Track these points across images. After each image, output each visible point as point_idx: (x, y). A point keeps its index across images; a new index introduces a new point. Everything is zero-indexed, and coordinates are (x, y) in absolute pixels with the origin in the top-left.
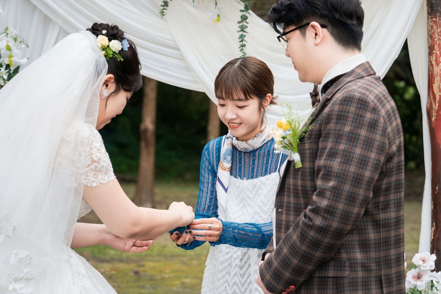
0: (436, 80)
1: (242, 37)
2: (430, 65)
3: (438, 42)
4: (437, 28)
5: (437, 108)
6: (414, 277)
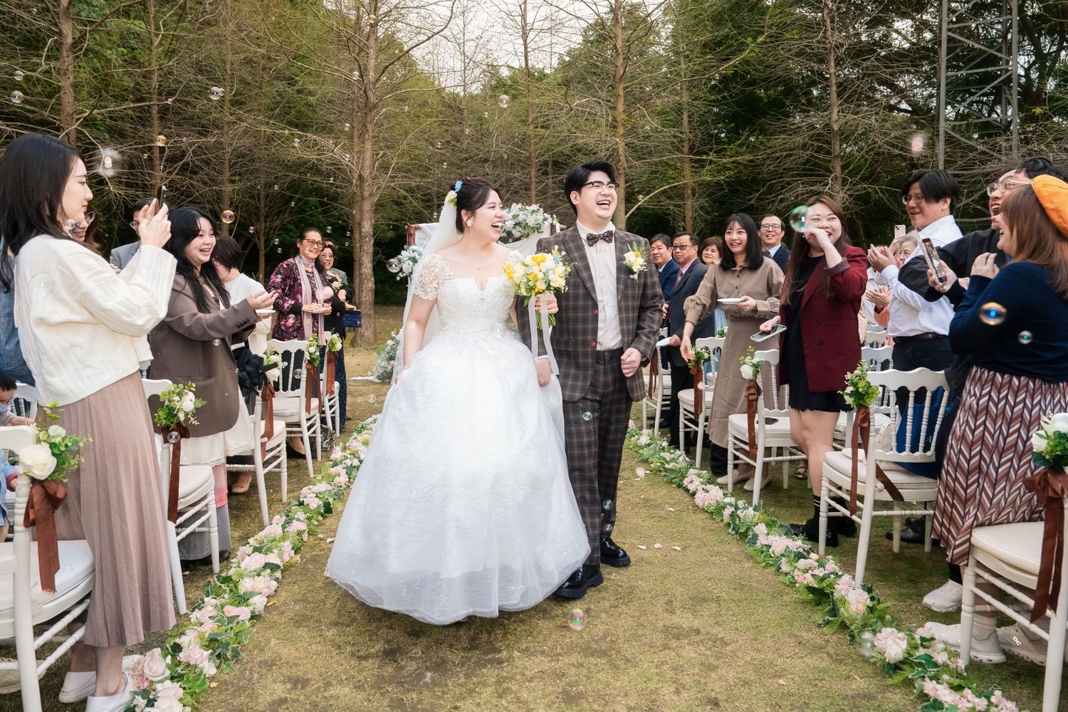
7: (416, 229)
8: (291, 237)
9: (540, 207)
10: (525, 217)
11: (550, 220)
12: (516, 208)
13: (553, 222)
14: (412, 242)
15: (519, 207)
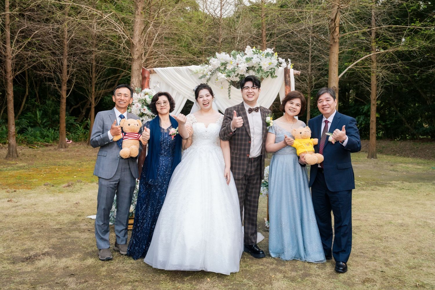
4: (288, 89)
7: (150, 72)
9: (275, 51)
10: (258, 60)
11: (284, 65)
12: (250, 51)
13: (287, 67)
14: (145, 85)
15: (253, 51)
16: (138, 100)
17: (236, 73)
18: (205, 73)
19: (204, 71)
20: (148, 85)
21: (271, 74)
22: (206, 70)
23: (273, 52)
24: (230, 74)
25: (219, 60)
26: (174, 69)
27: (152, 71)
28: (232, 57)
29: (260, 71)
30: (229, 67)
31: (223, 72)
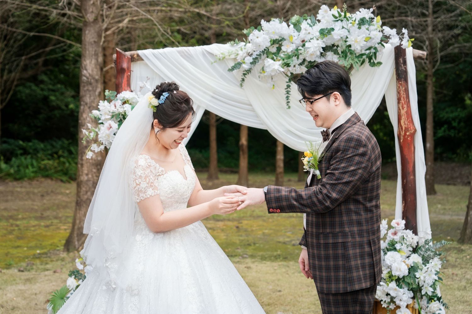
0: (402, 118)
1: (287, 98)
2: (399, 109)
3: (403, 96)
4: (402, 88)
5: (403, 134)
6: (392, 234)
7: (133, 59)
8: (42, 90)
9: (375, 13)
10: (344, 33)
11: (395, 40)
12: (328, 16)
13: (401, 45)
14: (123, 84)
15: (333, 15)
16: (111, 114)
17: (301, 58)
18: (239, 59)
19: (238, 55)
20: (129, 85)
21: (370, 58)
22: (241, 53)
23: (372, 16)
24: (289, 61)
25: (268, 34)
26: (179, 52)
27: (135, 56)
28: (292, 26)
29: (348, 54)
30: (288, 48)
31: (275, 58)
